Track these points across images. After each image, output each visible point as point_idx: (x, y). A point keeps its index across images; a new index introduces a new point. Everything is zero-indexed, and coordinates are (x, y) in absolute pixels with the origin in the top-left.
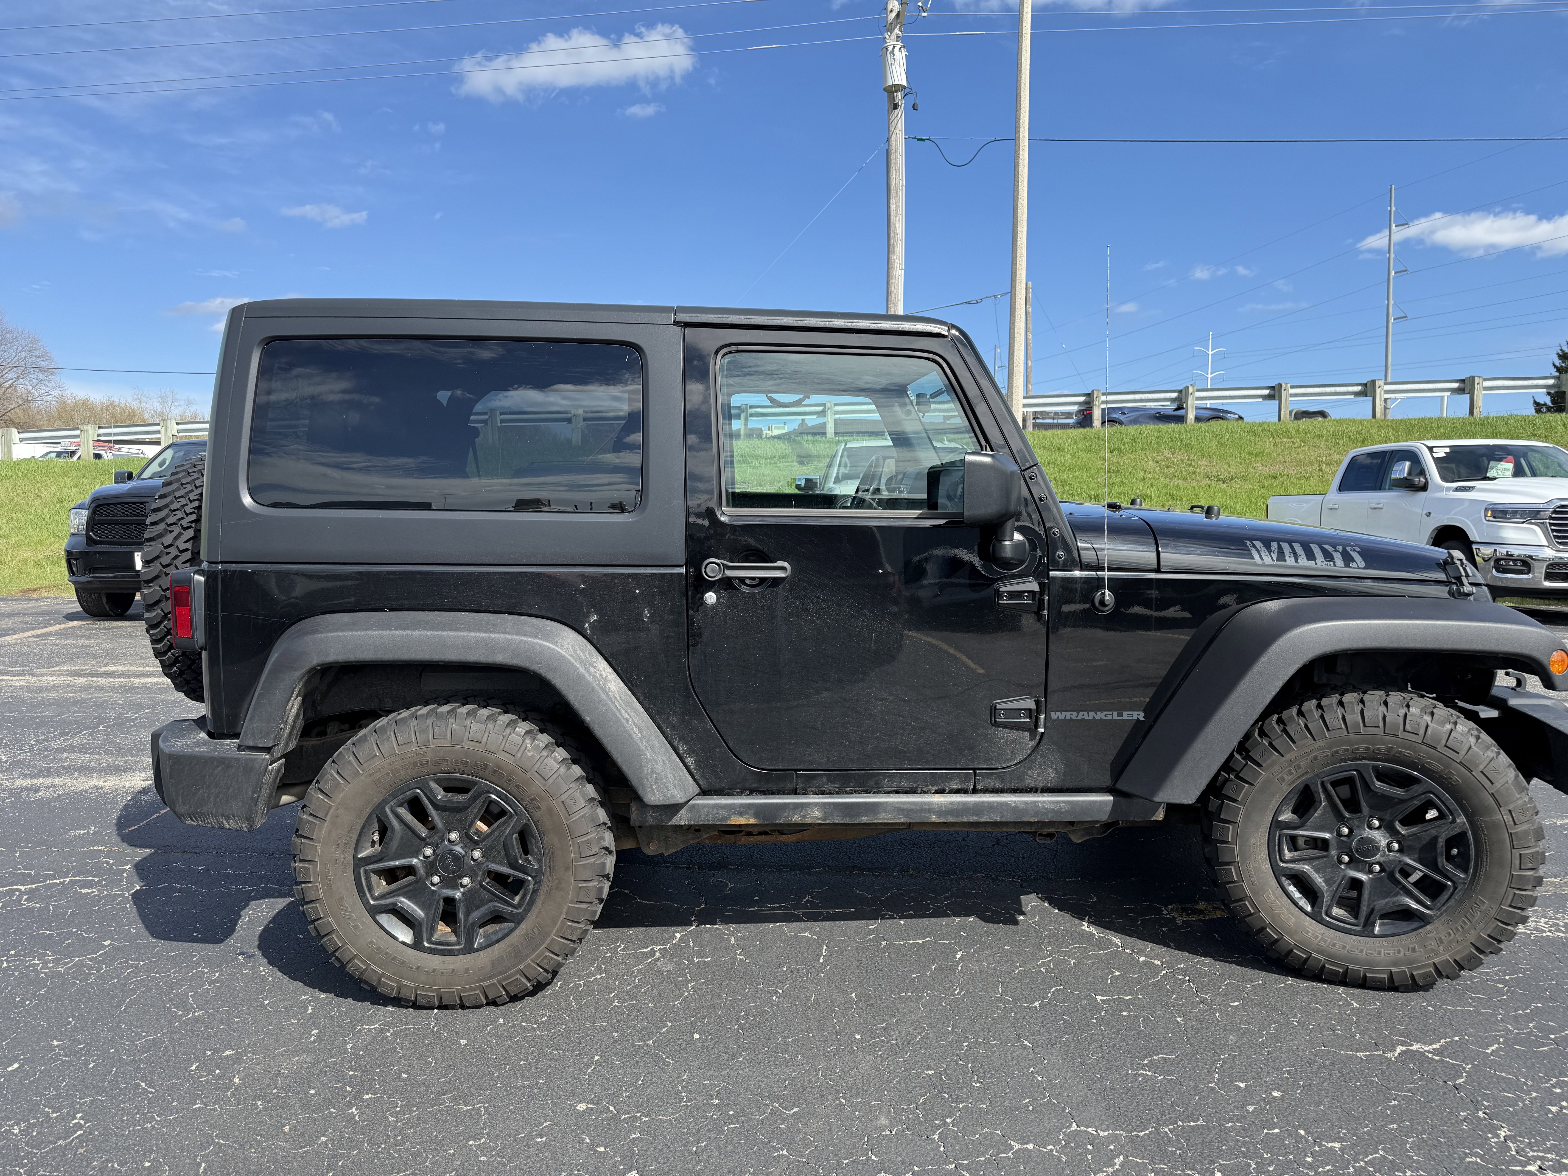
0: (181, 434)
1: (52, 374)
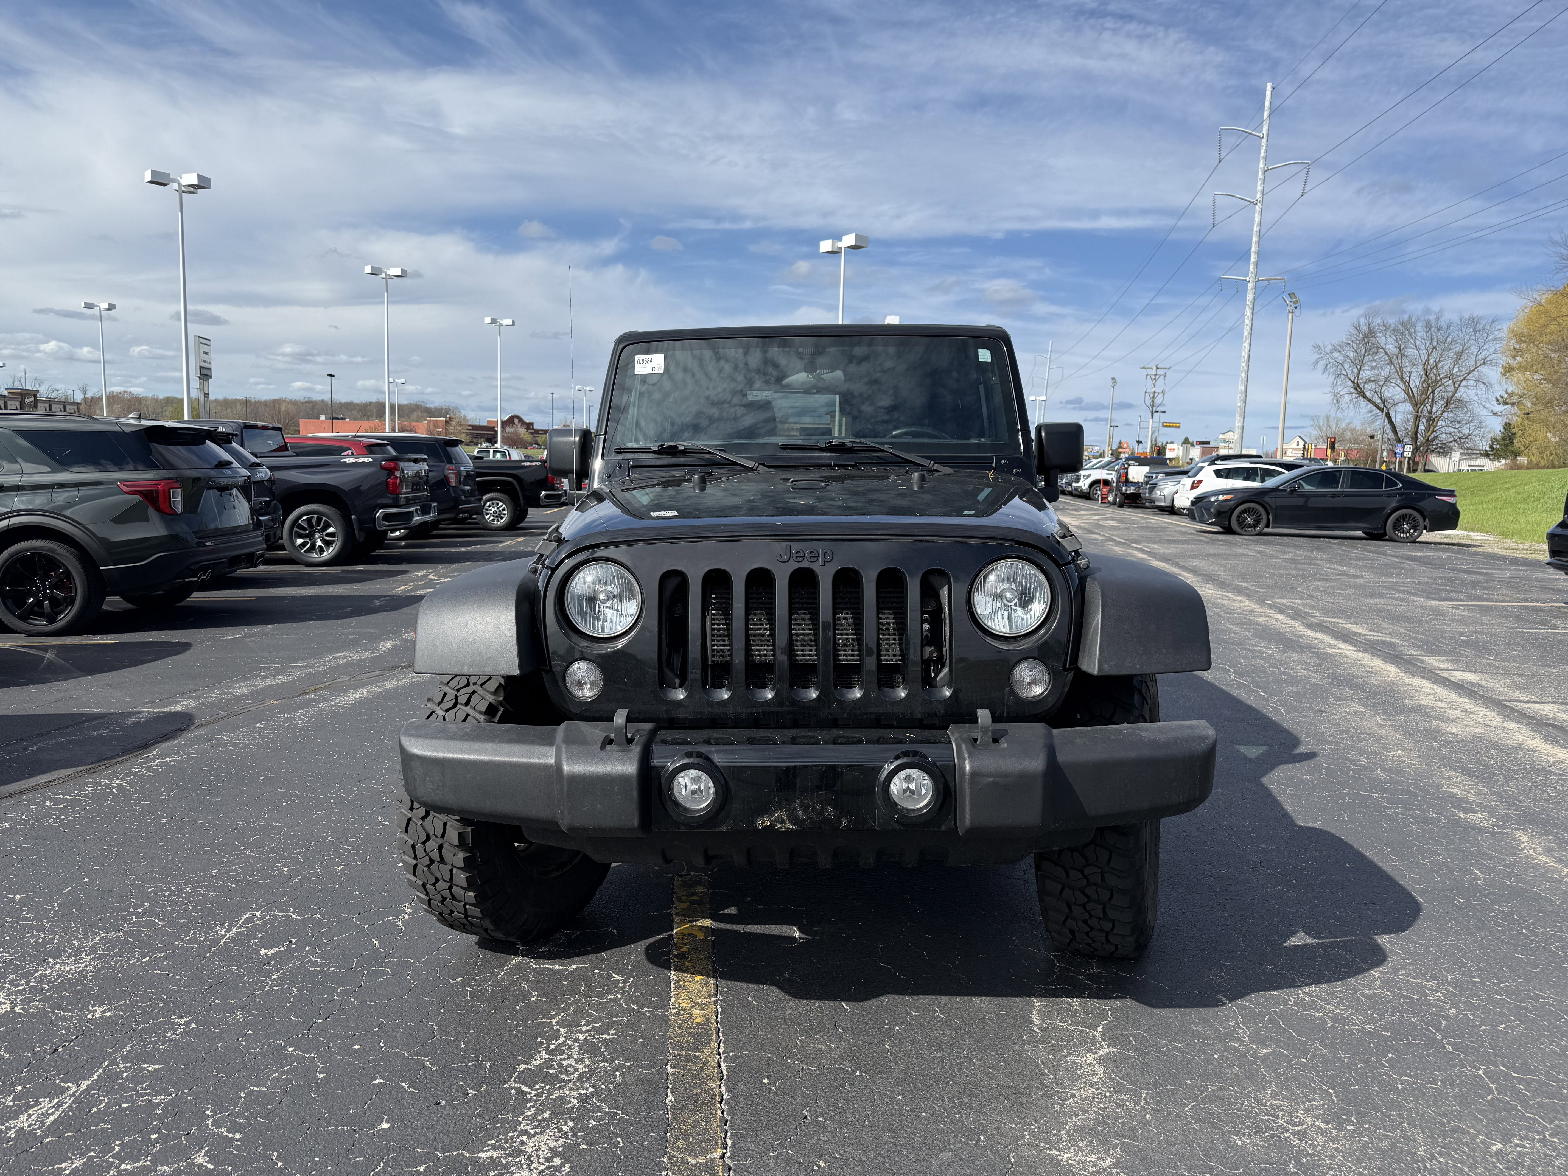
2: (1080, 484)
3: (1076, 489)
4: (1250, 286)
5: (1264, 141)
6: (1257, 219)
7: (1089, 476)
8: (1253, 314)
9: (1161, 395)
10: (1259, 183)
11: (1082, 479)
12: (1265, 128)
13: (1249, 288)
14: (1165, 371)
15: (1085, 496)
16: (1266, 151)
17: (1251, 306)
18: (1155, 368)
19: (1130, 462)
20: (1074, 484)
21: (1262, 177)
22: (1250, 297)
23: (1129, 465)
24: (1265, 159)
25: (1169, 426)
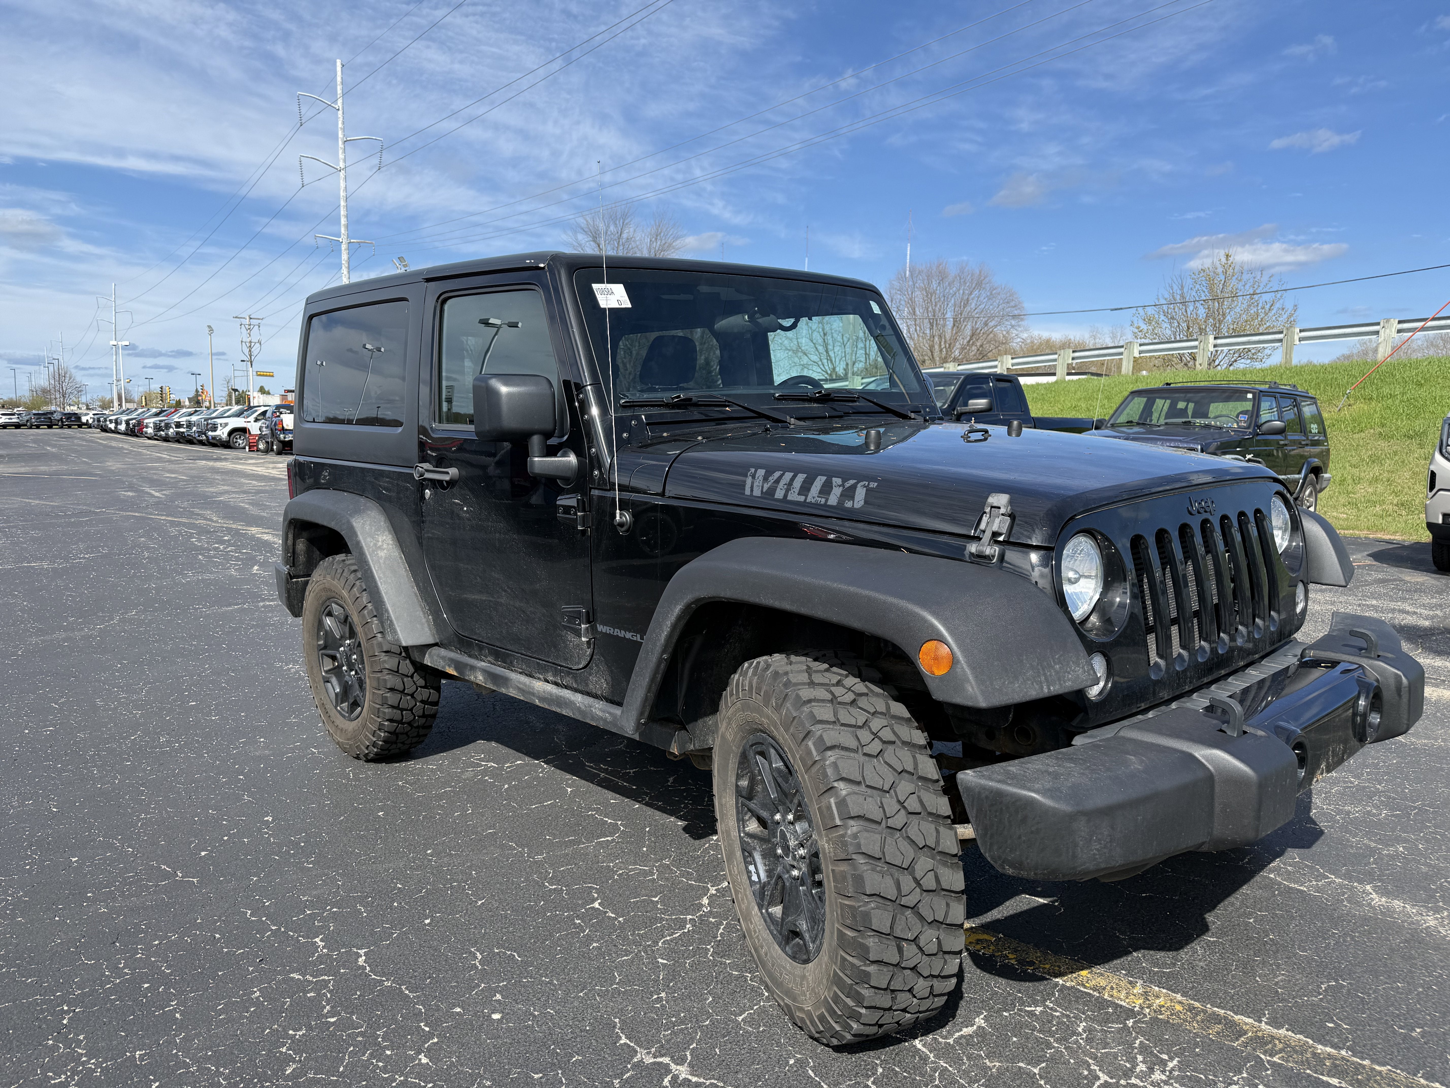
0: (1014, 367)
1: (1022, 320)
2: (218, 433)
3: (214, 438)
4: (344, 247)
5: (340, 112)
6: (342, 184)
7: (226, 424)
8: (349, 272)
9: (258, 345)
10: (341, 151)
11: (220, 428)
12: (340, 101)
13: (343, 249)
14: (260, 321)
15: (226, 445)
16: (343, 123)
17: (347, 265)
18: (248, 318)
19: (282, 410)
20: (210, 433)
21: (343, 146)
22: (345, 256)
23: (281, 413)
24: (344, 130)
25: (263, 375)
